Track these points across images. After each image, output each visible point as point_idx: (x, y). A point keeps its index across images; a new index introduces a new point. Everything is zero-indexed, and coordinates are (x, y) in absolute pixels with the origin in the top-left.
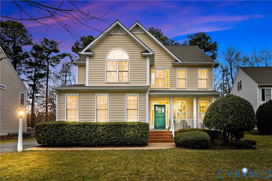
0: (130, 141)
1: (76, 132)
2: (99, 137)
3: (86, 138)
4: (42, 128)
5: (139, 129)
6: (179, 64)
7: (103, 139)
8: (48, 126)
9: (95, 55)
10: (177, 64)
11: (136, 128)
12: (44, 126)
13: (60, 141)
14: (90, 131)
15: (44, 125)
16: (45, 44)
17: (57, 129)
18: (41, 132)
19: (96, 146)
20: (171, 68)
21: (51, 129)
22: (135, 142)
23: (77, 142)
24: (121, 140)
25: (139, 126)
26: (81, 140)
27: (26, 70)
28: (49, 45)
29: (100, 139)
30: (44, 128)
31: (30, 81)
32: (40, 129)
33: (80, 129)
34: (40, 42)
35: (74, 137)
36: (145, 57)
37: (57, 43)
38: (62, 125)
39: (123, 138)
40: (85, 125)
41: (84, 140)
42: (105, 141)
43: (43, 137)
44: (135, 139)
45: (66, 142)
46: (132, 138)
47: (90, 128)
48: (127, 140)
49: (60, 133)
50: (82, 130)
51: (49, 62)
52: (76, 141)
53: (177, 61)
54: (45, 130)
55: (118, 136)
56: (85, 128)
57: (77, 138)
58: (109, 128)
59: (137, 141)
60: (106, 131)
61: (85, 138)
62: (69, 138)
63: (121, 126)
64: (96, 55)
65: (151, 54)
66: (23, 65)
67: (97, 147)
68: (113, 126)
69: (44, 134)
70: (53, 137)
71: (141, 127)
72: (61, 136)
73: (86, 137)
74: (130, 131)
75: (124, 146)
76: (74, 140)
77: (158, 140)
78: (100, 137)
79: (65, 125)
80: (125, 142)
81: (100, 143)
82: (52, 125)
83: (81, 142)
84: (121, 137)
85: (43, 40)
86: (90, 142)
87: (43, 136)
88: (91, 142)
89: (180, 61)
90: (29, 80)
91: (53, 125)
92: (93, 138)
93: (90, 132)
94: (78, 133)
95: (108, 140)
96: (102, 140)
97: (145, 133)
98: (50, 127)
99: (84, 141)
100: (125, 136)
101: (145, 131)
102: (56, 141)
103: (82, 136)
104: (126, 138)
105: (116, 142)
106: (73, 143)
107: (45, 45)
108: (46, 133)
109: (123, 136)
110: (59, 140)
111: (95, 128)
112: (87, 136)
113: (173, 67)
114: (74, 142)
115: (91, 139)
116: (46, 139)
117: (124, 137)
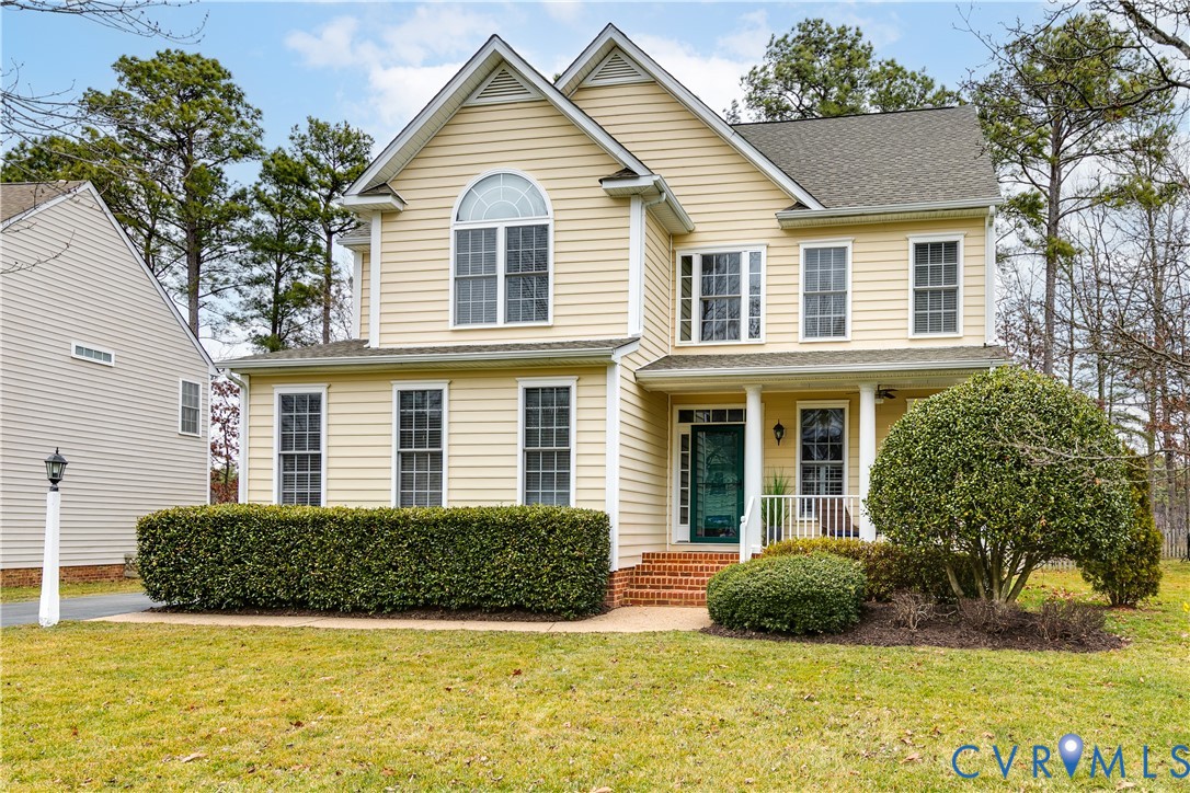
0: (507, 596)
1: (289, 550)
2: (377, 575)
3: (326, 579)
4: (159, 531)
5: (546, 542)
6: (808, 221)
7: (397, 582)
8: (183, 526)
9: (407, 208)
10: (802, 222)
11: (531, 537)
12: (168, 524)
13: (228, 588)
14: (339, 549)
15: (169, 518)
16: (313, 148)
17: (216, 535)
18: (158, 550)
19: (370, 610)
20: (772, 243)
21: (193, 536)
22: (528, 600)
23: (295, 595)
24: (467, 587)
25: (543, 526)
26: (308, 583)
27: (246, 274)
28: (331, 153)
29: (383, 581)
30: (169, 532)
31: (255, 321)
32: (154, 535)
33: (301, 538)
34: (292, 138)
35: (281, 573)
36: (622, 199)
37: (367, 141)
38: (232, 519)
39: (475, 577)
40: (324, 522)
41: (321, 585)
42: (406, 590)
43: (162, 572)
44: (529, 584)
45: (252, 592)
46: (516, 581)
47: (342, 533)
48: (495, 588)
49: (227, 554)
50: (309, 543)
51: (335, 232)
52: (289, 588)
53: (800, 205)
54: (171, 539)
55: (456, 572)
56: (323, 534)
57: (293, 575)
58: (420, 534)
59: (538, 593)
60: (407, 548)
61: (324, 576)
62: (261, 574)
63: (466, 524)
64: (411, 205)
65: (646, 187)
66: (230, 248)
67: (372, 617)
68: (435, 525)
69: (168, 557)
70: (199, 572)
71: (554, 528)
72: (231, 565)
73: (325, 573)
74: (504, 548)
75: (485, 616)
76: (283, 586)
77: (670, 595)
78: (382, 573)
79: (247, 520)
80: (488, 597)
81: (383, 597)
82: (196, 519)
83: (308, 595)
84: (467, 577)
85: (304, 130)
86: (345, 597)
87: (162, 565)
88: (349, 593)
89: (814, 206)
90: (252, 318)
91: (202, 521)
92: (355, 578)
93: (341, 550)
94: (295, 554)
95: (418, 587)
96: (394, 589)
97: (571, 558)
98: (190, 530)
99: (320, 589)
100: (484, 573)
101: (573, 550)
102: (213, 590)
103: (313, 568)
104: (489, 581)
105: (451, 596)
106: (278, 599)
107: (314, 154)
108: (176, 552)
109: (477, 569)
110: (223, 583)
111: (363, 535)
112: (331, 567)
113: (782, 234)
114: (281, 593)
115: (348, 583)
116: (174, 578)
117: (480, 578)
